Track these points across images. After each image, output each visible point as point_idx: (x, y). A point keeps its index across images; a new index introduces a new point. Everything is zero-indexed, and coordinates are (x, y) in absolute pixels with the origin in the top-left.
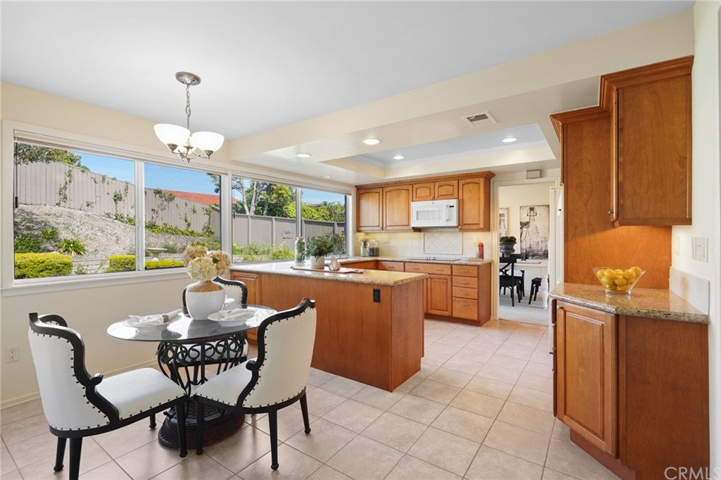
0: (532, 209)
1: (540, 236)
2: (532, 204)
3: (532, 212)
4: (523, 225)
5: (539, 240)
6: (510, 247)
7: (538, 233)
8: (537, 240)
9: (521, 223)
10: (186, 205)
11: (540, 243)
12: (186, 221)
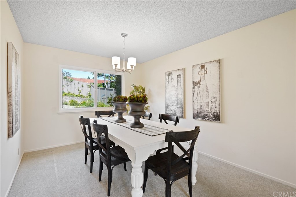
0: (203, 67)
1: (210, 95)
2: (202, 62)
3: (203, 70)
4: (196, 84)
5: (209, 100)
6: (138, 109)
7: (208, 92)
8: (206, 101)
9: (193, 82)
10: (79, 84)
11: (210, 104)
12: (79, 91)
